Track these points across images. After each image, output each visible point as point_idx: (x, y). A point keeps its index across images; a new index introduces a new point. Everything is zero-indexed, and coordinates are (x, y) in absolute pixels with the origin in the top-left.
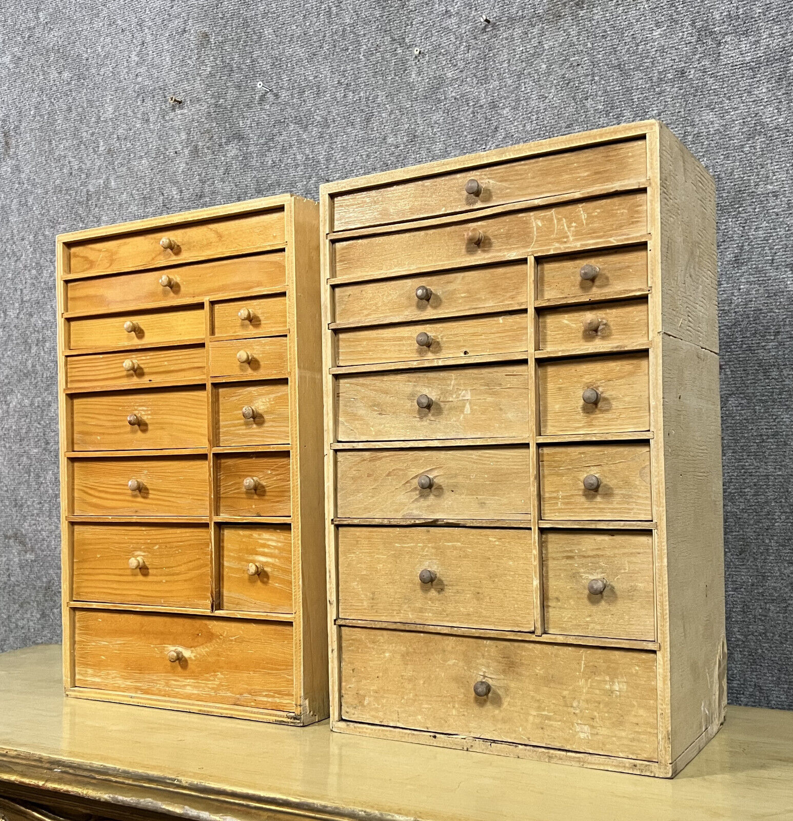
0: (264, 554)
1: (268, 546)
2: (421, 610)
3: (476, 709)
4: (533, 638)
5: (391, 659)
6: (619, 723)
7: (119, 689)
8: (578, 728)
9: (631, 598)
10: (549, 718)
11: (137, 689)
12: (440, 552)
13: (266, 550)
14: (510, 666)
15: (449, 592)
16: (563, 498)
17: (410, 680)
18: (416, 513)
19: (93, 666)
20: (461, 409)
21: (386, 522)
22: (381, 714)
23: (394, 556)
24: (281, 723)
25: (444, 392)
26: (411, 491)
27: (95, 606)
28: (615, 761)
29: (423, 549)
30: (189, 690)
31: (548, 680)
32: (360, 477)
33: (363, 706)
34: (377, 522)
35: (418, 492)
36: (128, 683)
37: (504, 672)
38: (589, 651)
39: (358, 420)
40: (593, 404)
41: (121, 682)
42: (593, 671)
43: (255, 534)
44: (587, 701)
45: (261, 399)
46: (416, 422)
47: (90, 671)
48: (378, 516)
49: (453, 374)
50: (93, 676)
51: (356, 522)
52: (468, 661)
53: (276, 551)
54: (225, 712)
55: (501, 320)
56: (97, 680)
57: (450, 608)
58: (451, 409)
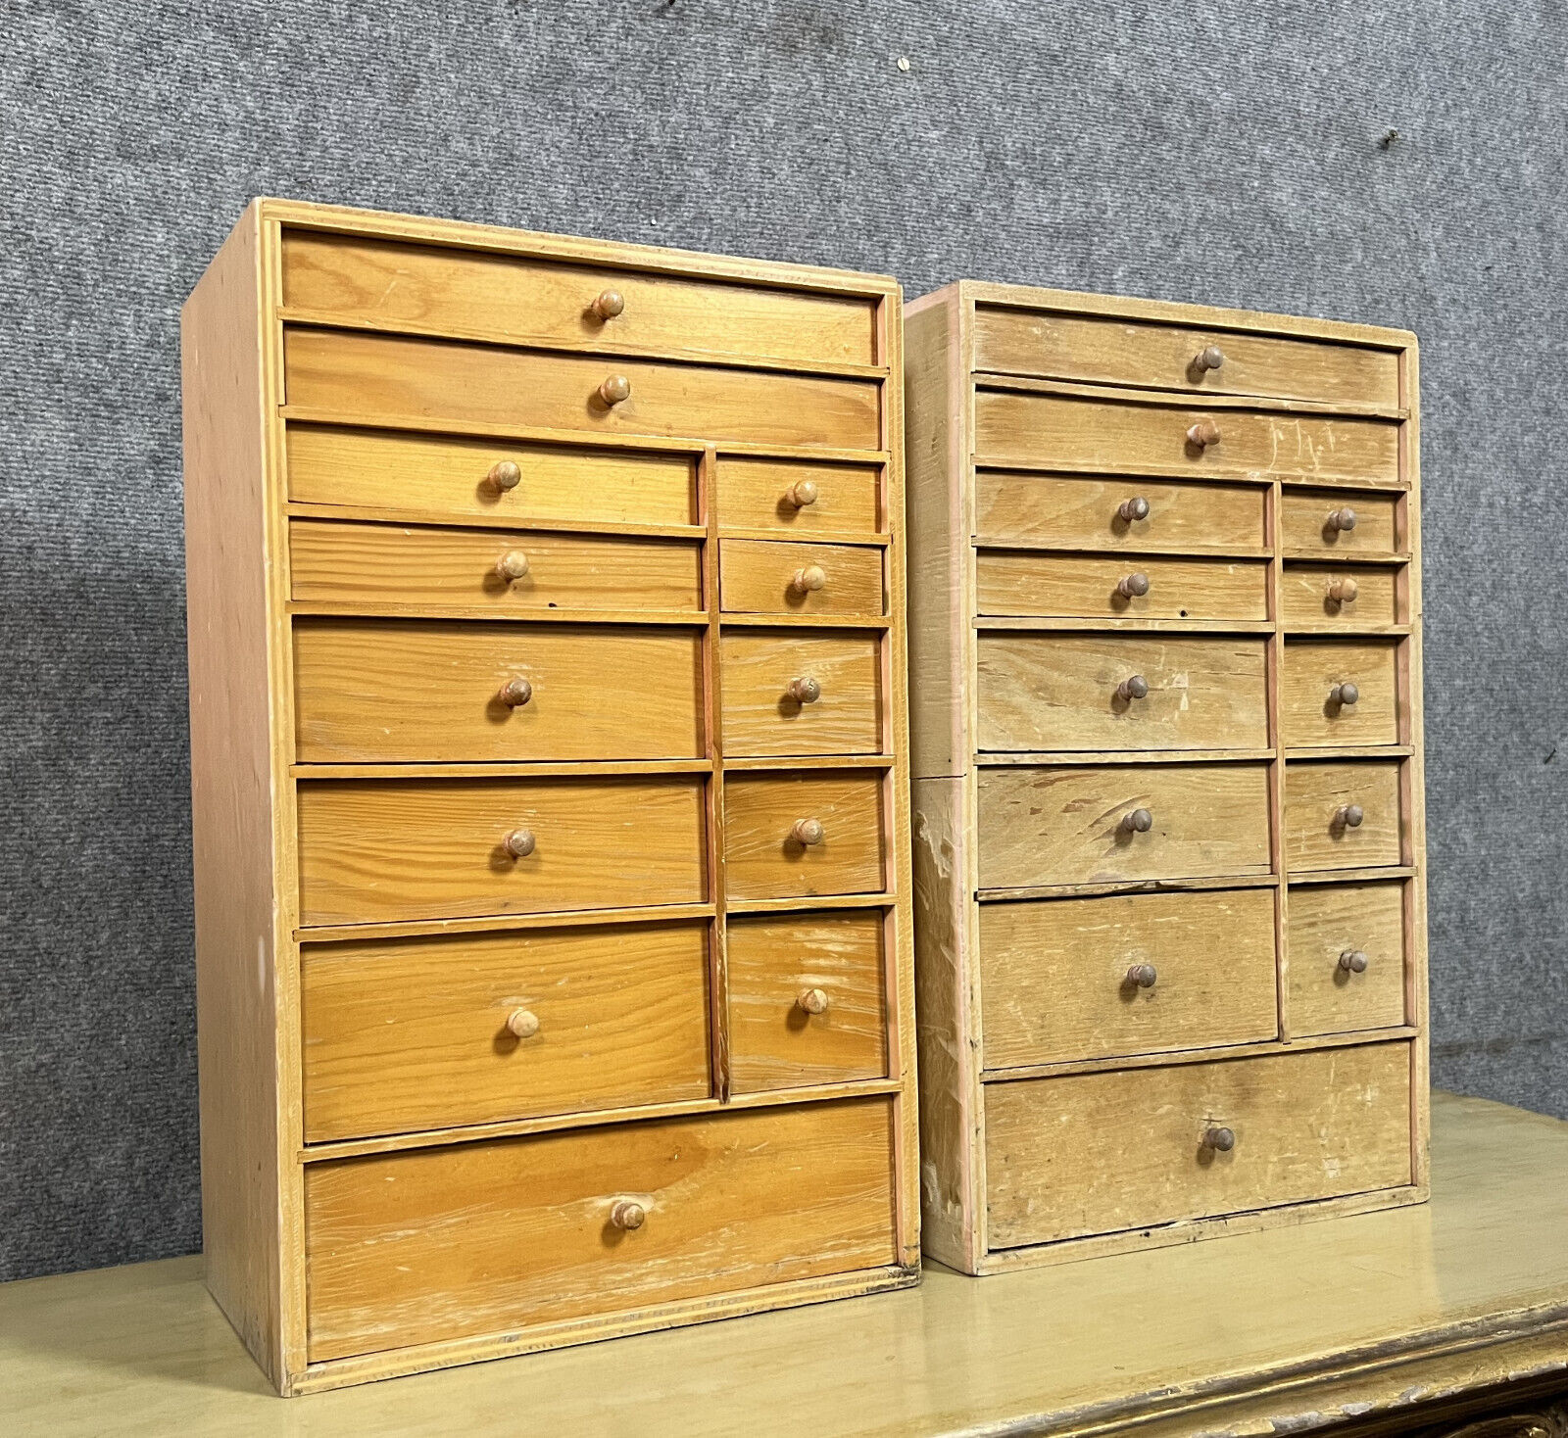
0: (819, 971)
1: (827, 954)
2: (1122, 1033)
3: (1200, 1174)
4: (1281, 1047)
5: (1071, 1125)
6: (1371, 1146)
7: (456, 1332)
8: (1326, 1165)
9: (1379, 972)
10: (1292, 1161)
11: (507, 1320)
12: (1148, 933)
13: (822, 962)
14: (1245, 1097)
15: (1163, 996)
16: (1309, 838)
17: (1101, 1154)
18: (1110, 872)
19: (370, 1297)
20: (1173, 702)
21: (1070, 891)
22: (1056, 1223)
23: (1076, 948)
24: (879, 1290)
25: (1150, 674)
26: (1104, 836)
27: (391, 1144)
28: (1372, 1197)
29: (1122, 931)
30: (651, 1283)
31: (1290, 1106)
32: (1018, 815)
33: (1025, 1216)
34: (1055, 891)
35: (1113, 838)
36: (483, 1311)
37: (1237, 1107)
38: (1340, 1054)
39: (1012, 713)
40: (1335, 706)
41: (460, 1317)
42: (1344, 1079)
43: (799, 933)
44: (1336, 1125)
45: (814, 665)
46: (1109, 719)
47: (360, 1313)
48: (1050, 881)
49: (1163, 646)
50: (368, 1322)
51: (1018, 894)
52: (1188, 1100)
53: (844, 961)
54: (755, 1305)
55: (1230, 568)
56: (384, 1328)
57: (1164, 1023)
58: (1161, 701)
